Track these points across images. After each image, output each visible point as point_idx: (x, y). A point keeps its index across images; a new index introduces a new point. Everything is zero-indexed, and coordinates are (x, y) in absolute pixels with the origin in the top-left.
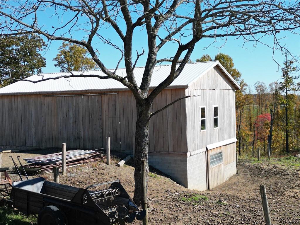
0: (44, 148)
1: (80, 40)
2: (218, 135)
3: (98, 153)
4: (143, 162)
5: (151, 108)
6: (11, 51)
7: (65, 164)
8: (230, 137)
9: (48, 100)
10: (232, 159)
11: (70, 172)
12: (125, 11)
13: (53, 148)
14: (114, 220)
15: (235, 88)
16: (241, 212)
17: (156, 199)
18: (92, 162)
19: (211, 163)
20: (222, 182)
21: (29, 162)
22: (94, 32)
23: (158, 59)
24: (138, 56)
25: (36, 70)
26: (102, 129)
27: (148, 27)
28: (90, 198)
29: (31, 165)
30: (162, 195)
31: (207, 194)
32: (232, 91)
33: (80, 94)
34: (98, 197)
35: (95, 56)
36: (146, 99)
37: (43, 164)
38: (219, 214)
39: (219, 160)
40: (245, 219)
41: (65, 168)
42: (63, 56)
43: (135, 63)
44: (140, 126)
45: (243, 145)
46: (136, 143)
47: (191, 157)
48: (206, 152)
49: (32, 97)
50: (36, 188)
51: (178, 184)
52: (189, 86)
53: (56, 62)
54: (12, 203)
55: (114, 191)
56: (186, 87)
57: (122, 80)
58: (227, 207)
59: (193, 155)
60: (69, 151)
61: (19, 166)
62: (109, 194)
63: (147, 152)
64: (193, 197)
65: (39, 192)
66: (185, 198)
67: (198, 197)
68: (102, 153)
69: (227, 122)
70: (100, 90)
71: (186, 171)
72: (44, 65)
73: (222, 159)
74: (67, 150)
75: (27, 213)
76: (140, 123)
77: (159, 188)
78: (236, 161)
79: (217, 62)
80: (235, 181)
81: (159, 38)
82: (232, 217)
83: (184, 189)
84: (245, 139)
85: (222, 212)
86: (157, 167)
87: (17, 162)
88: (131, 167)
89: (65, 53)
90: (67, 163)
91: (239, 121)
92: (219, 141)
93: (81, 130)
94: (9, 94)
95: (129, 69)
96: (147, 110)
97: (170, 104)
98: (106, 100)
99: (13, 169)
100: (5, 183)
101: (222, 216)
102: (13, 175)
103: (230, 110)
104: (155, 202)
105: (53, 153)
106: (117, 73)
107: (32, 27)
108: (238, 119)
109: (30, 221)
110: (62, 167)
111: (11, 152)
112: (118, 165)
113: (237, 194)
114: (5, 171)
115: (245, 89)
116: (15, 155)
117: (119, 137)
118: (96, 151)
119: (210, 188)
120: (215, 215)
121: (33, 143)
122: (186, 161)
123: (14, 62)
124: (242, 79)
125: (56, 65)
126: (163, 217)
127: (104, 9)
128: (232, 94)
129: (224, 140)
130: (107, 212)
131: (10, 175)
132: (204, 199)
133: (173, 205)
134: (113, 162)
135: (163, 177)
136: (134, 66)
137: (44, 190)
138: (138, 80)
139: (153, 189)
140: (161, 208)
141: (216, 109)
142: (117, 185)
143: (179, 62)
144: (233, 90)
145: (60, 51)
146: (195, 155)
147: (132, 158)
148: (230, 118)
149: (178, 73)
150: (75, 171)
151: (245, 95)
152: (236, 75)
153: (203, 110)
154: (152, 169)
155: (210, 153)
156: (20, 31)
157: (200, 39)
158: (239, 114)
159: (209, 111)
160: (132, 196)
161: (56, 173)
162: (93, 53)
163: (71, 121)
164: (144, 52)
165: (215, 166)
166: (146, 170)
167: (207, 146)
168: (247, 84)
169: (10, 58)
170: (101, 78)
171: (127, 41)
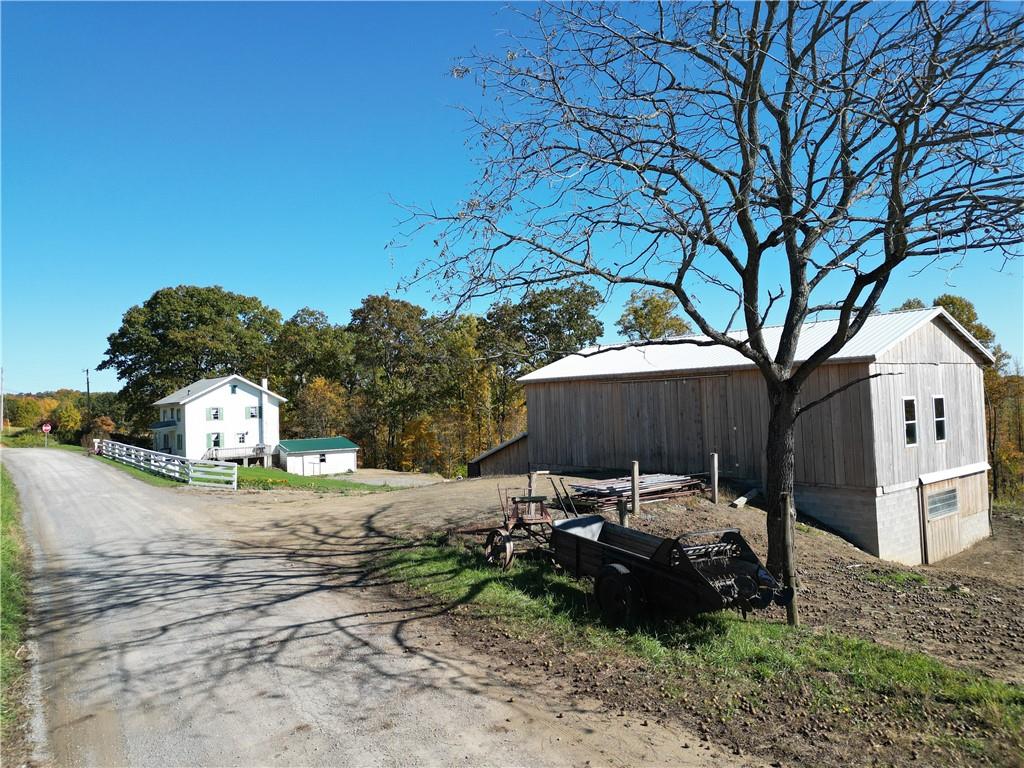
0: (600, 470)
1: (662, 281)
2: (944, 455)
3: (695, 481)
4: (784, 499)
5: (797, 398)
6: (548, 314)
7: (637, 498)
8: (973, 460)
9: (607, 388)
10: (980, 505)
11: (645, 512)
12: (745, 223)
13: (615, 470)
14: (731, 599)
15: (982, 360)
16: (1007, 614)
17: (812, 572)
18: (686, 497)
19: (931, 511)
20: (956, 550)
21: (578, 490)
22: (687, 263)
23: (810, 306)
24: (772, 300)
25: (587, 342)
26: (702, 438)
27: (791, 249)
28: (684, 556)
29: (582, 496)
30: (825, 566)
31: (924, 571)
32: (974, 367)
33: (661, 377)
34: (699, 556)
35: (689, 305)
36: (788, 382)
37: (600, 495)
38: (953, 611)
39: (949, 505)
40: (1018, 628)
41: (638, 504)
42: (631, 317)
43: (766, 314)
44: (777, 431)
45: (1004, 481)
46: (769, 463)
47: (885, 497)
48: (917, 489)
49: (582, 383)
50: (591, 533)
51: (858, 549)
52: (877, 357)
53: (620, 328)
54: (551, 555)
55: (729, 547)
56: (872, 359)
57: (739, 346)
58: (970, 600)
59: (888, 494)
60: (644, 476)
61: (563, 495)
62: (719, 553)
63: (791, 482)
64: (892, 575)
65: (596, 539)
66: (874, 576)
67: (904, 576)
68: (702, 481)
69: (965, 429)
70: (698, 369)
71: (875, 523)
72: (601, 335)
73: (955, 504)
74: (640, 474)
75: (577, 574)
76: (776, 427)
77: (818, 553)
78: (989, 510)
79: (940, 310)
80: (987, 550)
81: (814, 264)
82: (986, 622)
83: (872, 559)
84: (1006, 468)
85: (959, 609)
86: (813, 513)
87: (561, 490)
88: (759, 511)
89: (636, 312)
90: (641, 495)
91: (993, 430)
92: (949, 467)
93: (664, 439)
94: (547, 379)
95: (754, 326)
96: (791, 403)
97: (839, 391)
98: (709, 389)
99: (554, 500)
100: (542, 521)
101: (960, 617)
102: (554, 511)
103: (971, 406)
104: (811, 578)
105: (616, 477)
106: (729, 335)
107: (582, 265)
108: (991, 426)
109: (581, 588)
110: (633, 502)
111: (550, 474)
112: (735, 506)
113: (993, 576)
114: (541, 502)
115: (1005, 365)
116: (556, 479)
117: (734, 454)
118: (692, 478)
119: (930, 561)
120: (943, 613)
121: (583, 460)
122: (874, 504)
123: (554, 329)
124: (996, 344)
125: (620, 333)
126: (828, 606)
127: (706, 223)
128: (977, 373)
129: (959, 465)
130: (718, 584)
131: (549, 510)
132: (918, 581)
133: (850, 587)
134: (723, 498)
135: (825, 533)
136: (764, 319)
137: (603, 535)
138: (772, 346)
139: (805, 553)
140: (823, 590)
141: (939, 403)
142: (733, 537)
143: (856, 310)
144: (978, 365)
145: (627, 308)
146: (893, 492)
147: (761, 494)
148: (973, 421)
149: (854, 330)
150: (655, 510)
151: (1006, 377)
152: (985, 335)
153: (910, 407)
154: (802, 516)
155: (928, 492)
156: (564, 273)
157: (903, 259)
158: (992, 416)
159: (924, 406)
160: (764, 561)
161: (622, 510)
162: (685, 301)
163: (646, 424)
164: (782, 292)
165: (939, 518)
166: (791, 516)
167: (921, 477)
168: (1009, 353)
169: (547, 324)
170: (700, 344)
171: (749, 275)
